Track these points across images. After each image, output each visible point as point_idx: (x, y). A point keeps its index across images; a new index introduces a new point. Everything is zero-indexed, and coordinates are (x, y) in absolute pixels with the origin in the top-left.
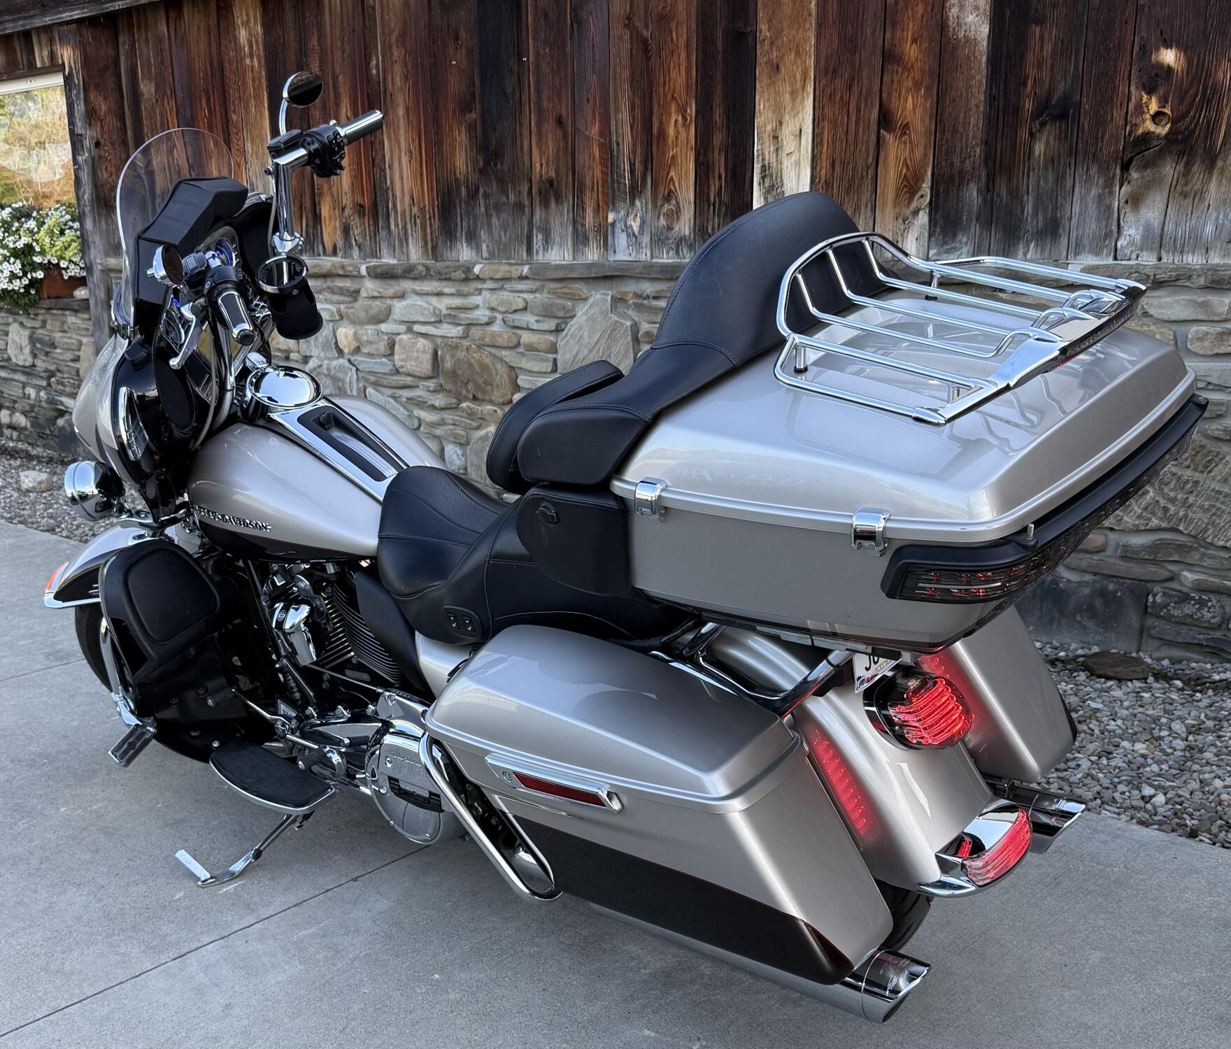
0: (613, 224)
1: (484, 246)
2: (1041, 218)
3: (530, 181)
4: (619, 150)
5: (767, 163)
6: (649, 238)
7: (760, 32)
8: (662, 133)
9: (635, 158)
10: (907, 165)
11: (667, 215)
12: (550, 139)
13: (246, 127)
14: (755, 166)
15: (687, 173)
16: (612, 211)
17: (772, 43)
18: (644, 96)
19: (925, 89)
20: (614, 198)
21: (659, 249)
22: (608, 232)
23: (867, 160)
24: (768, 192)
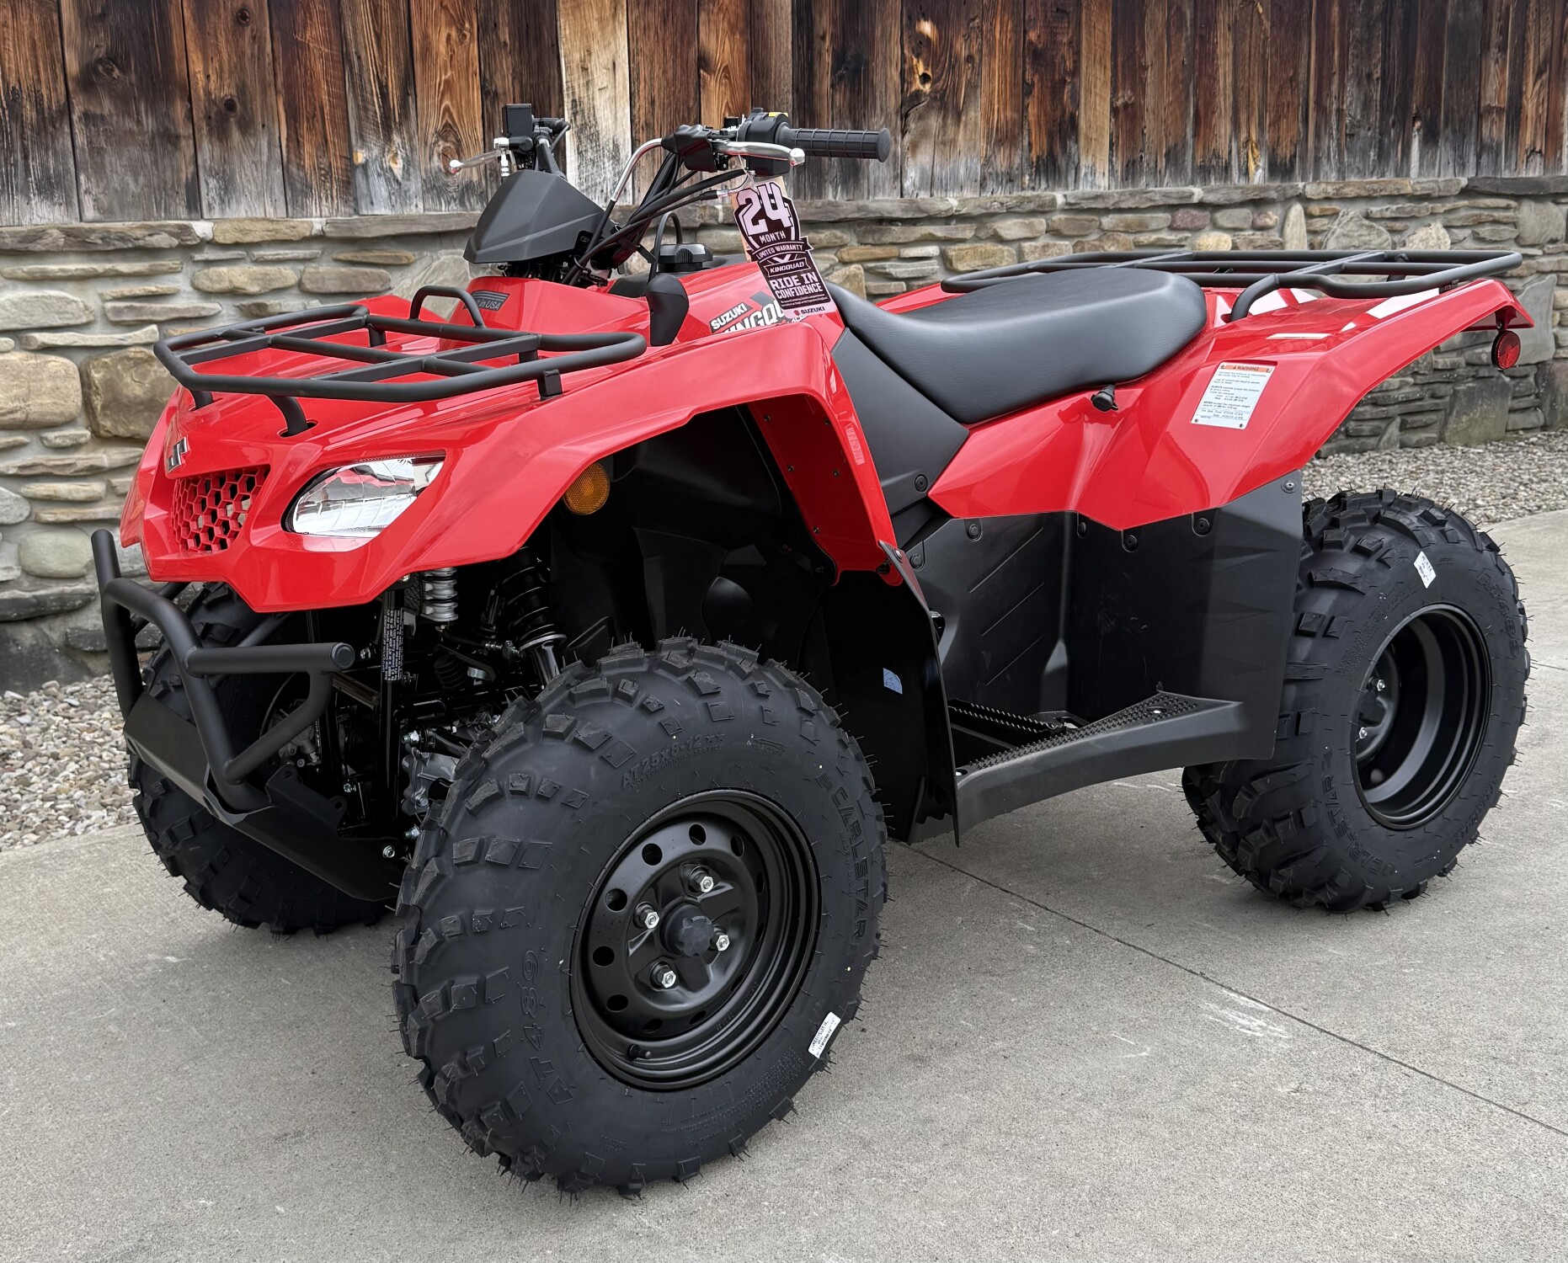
0: (365, 166)
3: (190, 101)
4: (361, 67)
5: (577, 98)
6: (420, 185)
9: (387, 79)
10: (730, 109)
11: (444, 155)
12: (223, 40)
14: (566, 99)
15: (468, 102)
16: (362, 148)
19: (741, 34)
20: (360, 131)
21: (432, 199)
22: (354, 176)
23: (687, 102)
24: (582, 131)
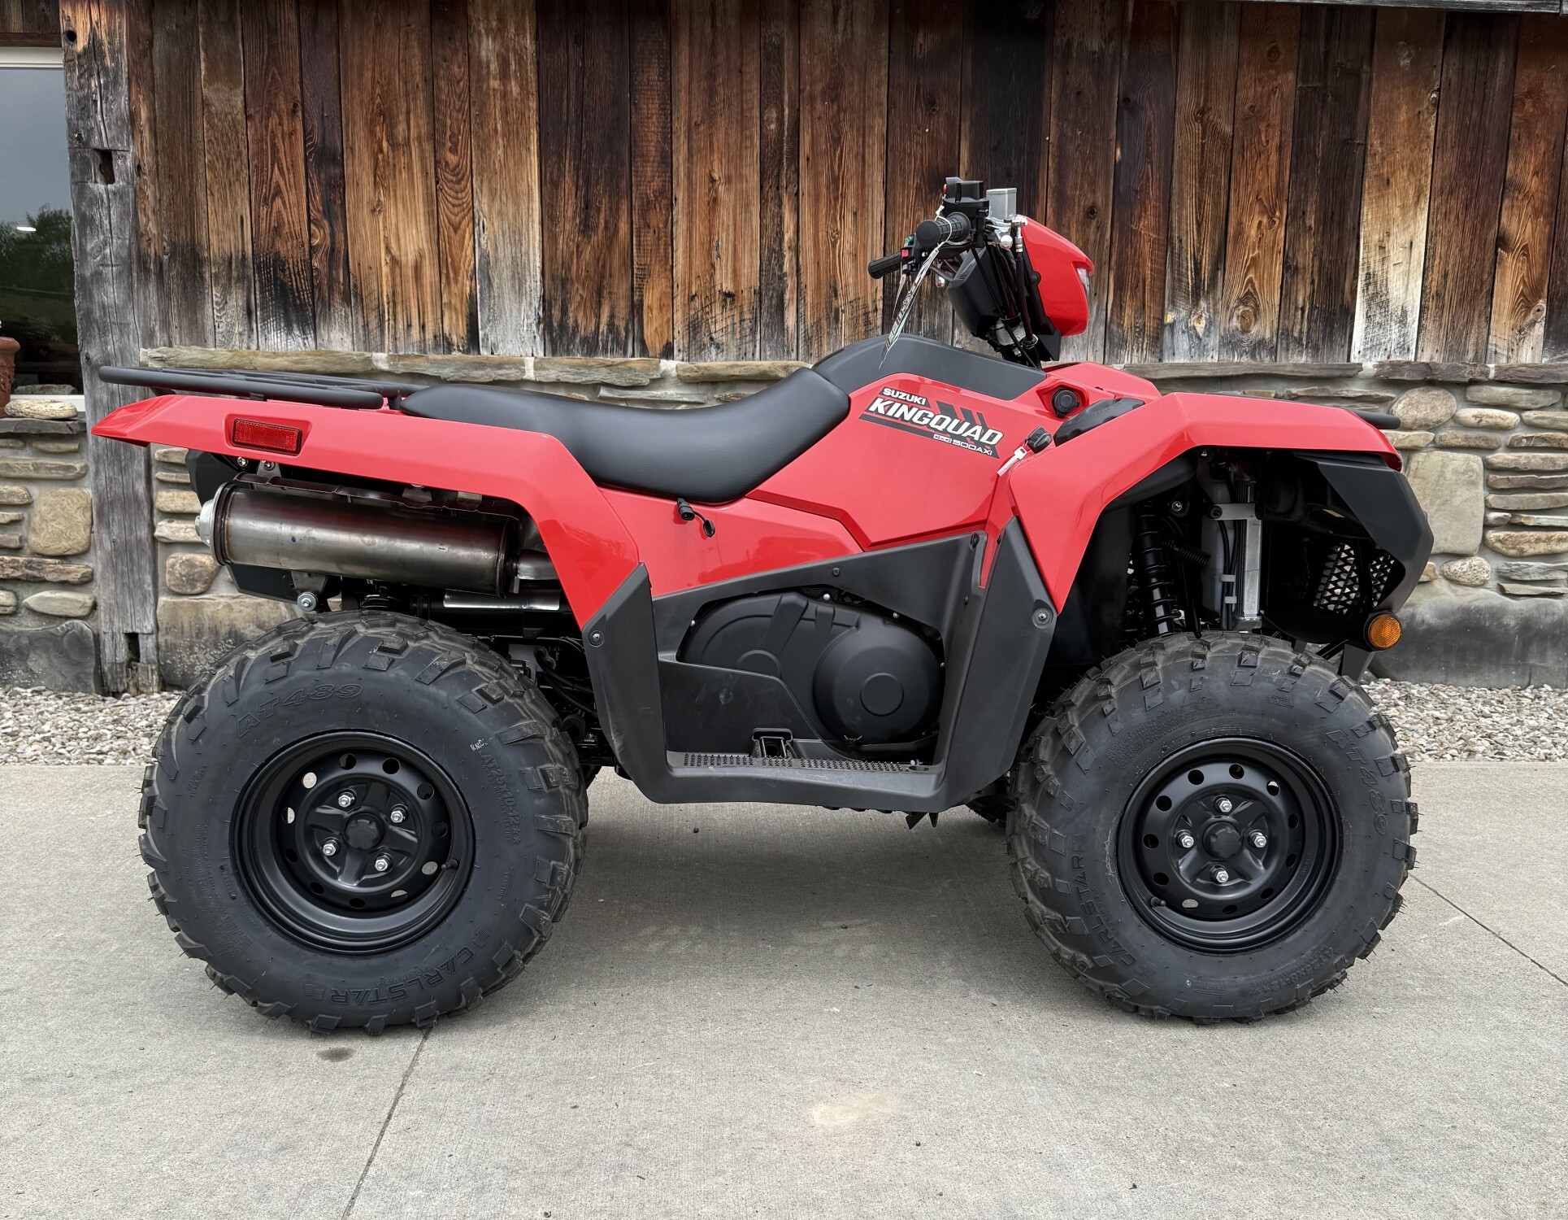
0: (1172, 325)
4: (1181, 248)
5: (1371, 271)
6: (1217, 341)
7: (1371, 146)
8: (1240, 233)
9: (1202, 257)
10: (1525, 282)
11: (1243, 317)
12: (1074, 230)
13: (480, 174)
14: (1360, 272)
15: (1270, 275)
16: (1171, 311)
17: (1383, 159)
19: (1544, 217)
20: (1174, 298)
21: (1227, 353)
22: (1163, 333)
23: (1482, 275)
24: (1372, 299)
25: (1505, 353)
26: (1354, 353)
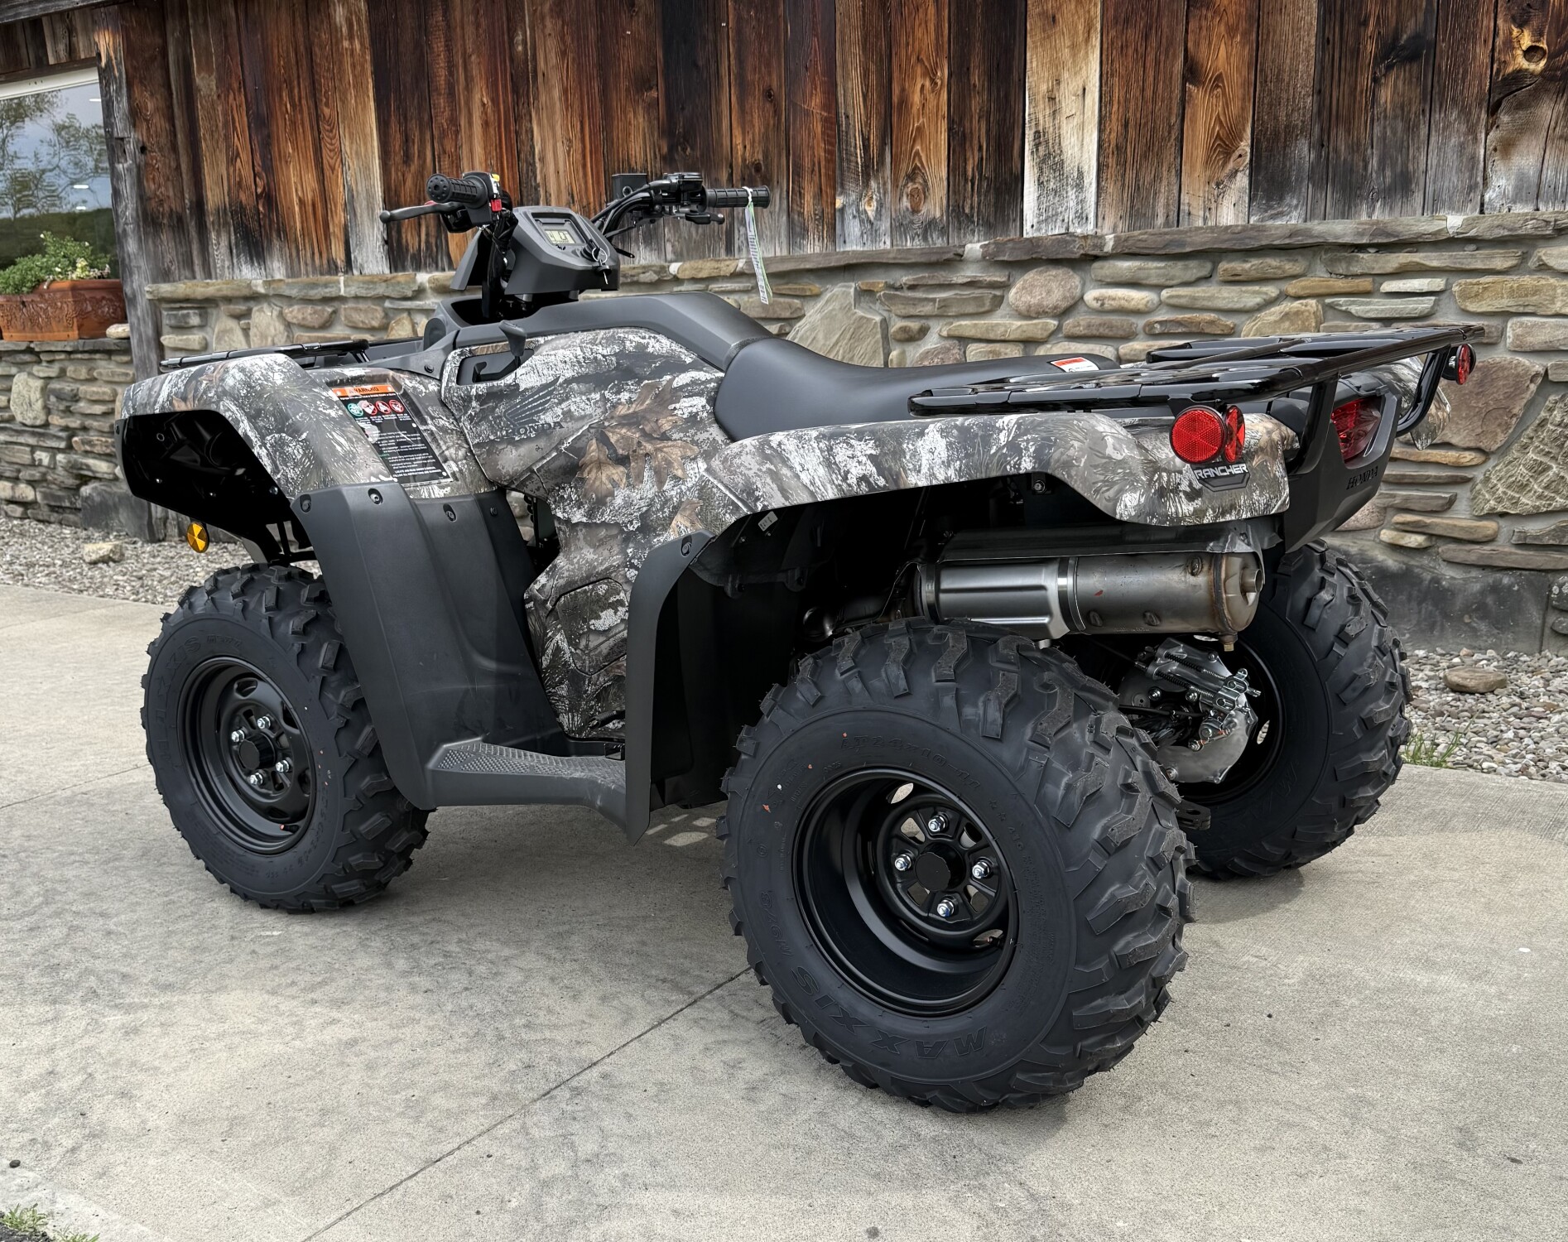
0: (842, 210)
1: (669, 247)
2: (1388, 173)
3: (730, 166)
4: (848, 125)
5: (1041, 128)
6: (888, 224)
8: (904, 102)
9: (870, 132)
10: (1221, 122)
11: (911, 196)
12: (756, 116)
13: (343, 122)
14: (1027, 129)
15: (936, 145)
16: (842, 195)
18: (881, 60)
19: (1242, 35)
20: (842, 180)
21: (900, 236)
22: (836, 219)
23: (1169, 119)
24: (1043, 161)
25: (1201, 213)
26: (1027, 227)
